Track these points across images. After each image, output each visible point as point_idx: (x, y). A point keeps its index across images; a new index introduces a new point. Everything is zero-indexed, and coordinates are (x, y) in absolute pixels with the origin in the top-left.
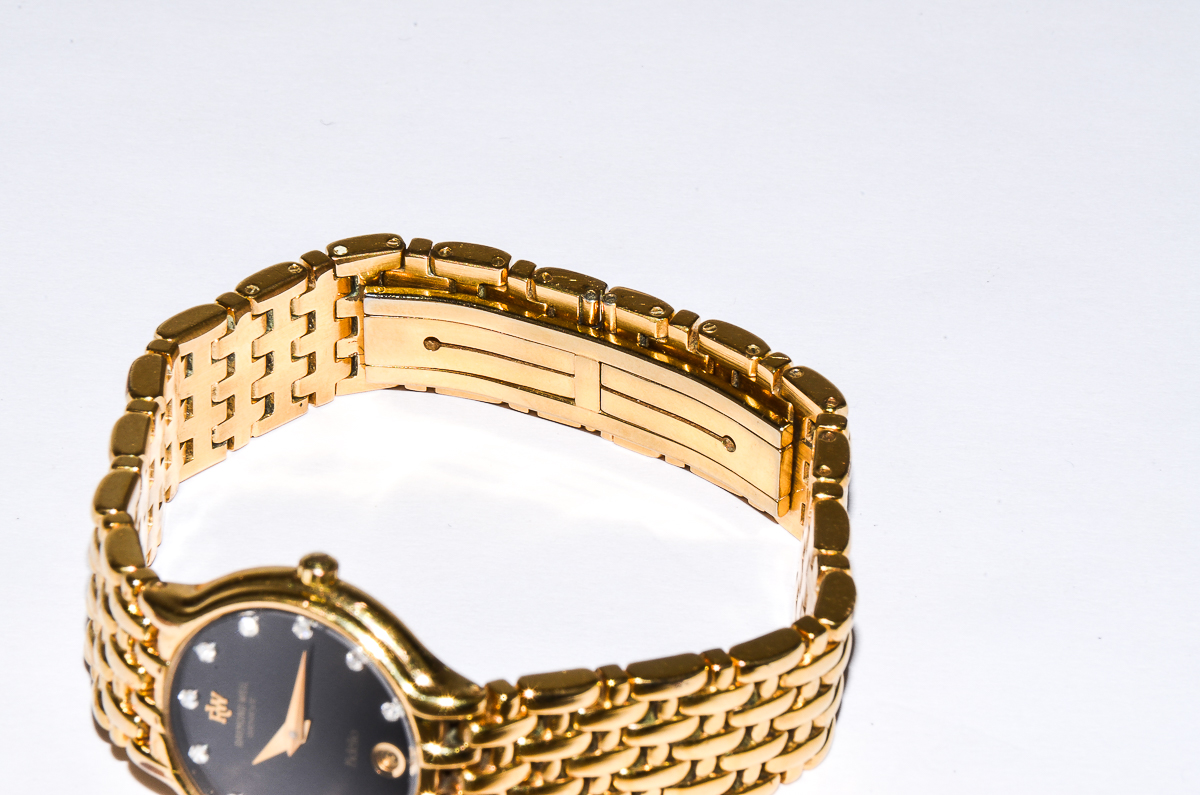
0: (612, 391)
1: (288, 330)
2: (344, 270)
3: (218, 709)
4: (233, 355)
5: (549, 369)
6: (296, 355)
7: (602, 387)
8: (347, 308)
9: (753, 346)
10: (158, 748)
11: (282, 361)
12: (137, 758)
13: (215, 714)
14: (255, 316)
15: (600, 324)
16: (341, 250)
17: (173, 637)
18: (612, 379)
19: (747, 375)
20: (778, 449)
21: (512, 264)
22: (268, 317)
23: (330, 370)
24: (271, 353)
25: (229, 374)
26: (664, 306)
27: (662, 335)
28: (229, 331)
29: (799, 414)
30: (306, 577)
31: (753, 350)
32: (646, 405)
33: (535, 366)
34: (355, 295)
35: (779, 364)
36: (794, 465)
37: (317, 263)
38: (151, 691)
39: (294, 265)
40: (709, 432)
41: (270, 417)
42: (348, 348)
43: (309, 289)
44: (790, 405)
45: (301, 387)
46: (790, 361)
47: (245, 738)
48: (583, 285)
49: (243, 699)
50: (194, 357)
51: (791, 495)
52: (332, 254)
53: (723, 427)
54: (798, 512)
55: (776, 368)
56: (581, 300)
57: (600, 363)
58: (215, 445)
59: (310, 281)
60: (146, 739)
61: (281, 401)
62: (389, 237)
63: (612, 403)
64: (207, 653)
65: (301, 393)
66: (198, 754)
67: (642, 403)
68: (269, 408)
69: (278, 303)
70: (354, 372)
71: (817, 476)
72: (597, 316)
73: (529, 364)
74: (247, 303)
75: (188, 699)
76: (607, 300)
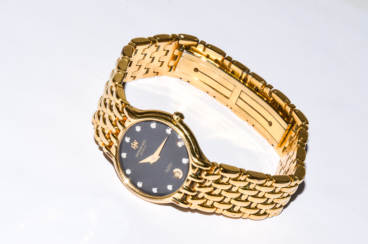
0: (242, 99)
1: (161, 52)
2: (181, 42)
3: (135, 145)
4: (146, 54)
5: (226, 88)
6: (160, 60)
7: (239, 97)
8: (177, 52)
9: (287, 100)
10: (113, 150)
11: (156, 61)
12: (106, 151)
13: (133, 146)
14: (156, 46)
15: (245, 80)
16: (182, 37)
17: (130, 122)
18: (243, 96)
19: (282, 107)
20: (285, 129)
21: (226, 56)
22: (159, 47)
23: (165, 68)
24: (155, 57)
25: (143, 59)
26: (265, 82)
27: (262, 89)
28: (149, 47)
29: (294, 122)
30: (175, 117)
31: (286, 101)
32: (250, 106)
33: (222, 85)
34: (181, 50)
35: (293, 107)
36: (287, 135)
37: (175, 38)
38: (117, 134)
39: (170, 36)
40: (265, 119)
41: (146, 74)
42: (172, 63)
43: (171, 44)
44: (292, 118)
45: (157, 69)
46: (295, 107)
47: (139, 155)
48: (244, 69)
49: (143, 144)
50: (138, 51)
51: (282, 143)
52: (180, 37)
53: (270, 118)
54: (282, 148)
55: (292, 108)
56: (243, 72)
57: (242, 91)
58: (131, 77)
59: (172, 42)
60: (110, 146)
61: (151, 71)
62: (196, 38)
63: (240, 103)
64: (138, 129)
65: (156, 71)
66: (124, 155)
67: (249, 105)
68: (147, 72)
69: (162, 45)
70: (170, 70)
71: (299, 139)
72: (245, 78)
73: (221, 84)
74: (156, 41)
75: (127, 140)
76: (250, 74)
